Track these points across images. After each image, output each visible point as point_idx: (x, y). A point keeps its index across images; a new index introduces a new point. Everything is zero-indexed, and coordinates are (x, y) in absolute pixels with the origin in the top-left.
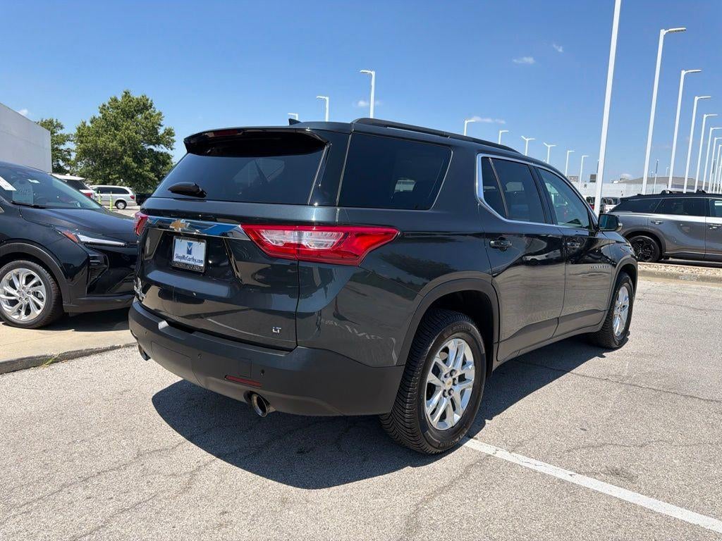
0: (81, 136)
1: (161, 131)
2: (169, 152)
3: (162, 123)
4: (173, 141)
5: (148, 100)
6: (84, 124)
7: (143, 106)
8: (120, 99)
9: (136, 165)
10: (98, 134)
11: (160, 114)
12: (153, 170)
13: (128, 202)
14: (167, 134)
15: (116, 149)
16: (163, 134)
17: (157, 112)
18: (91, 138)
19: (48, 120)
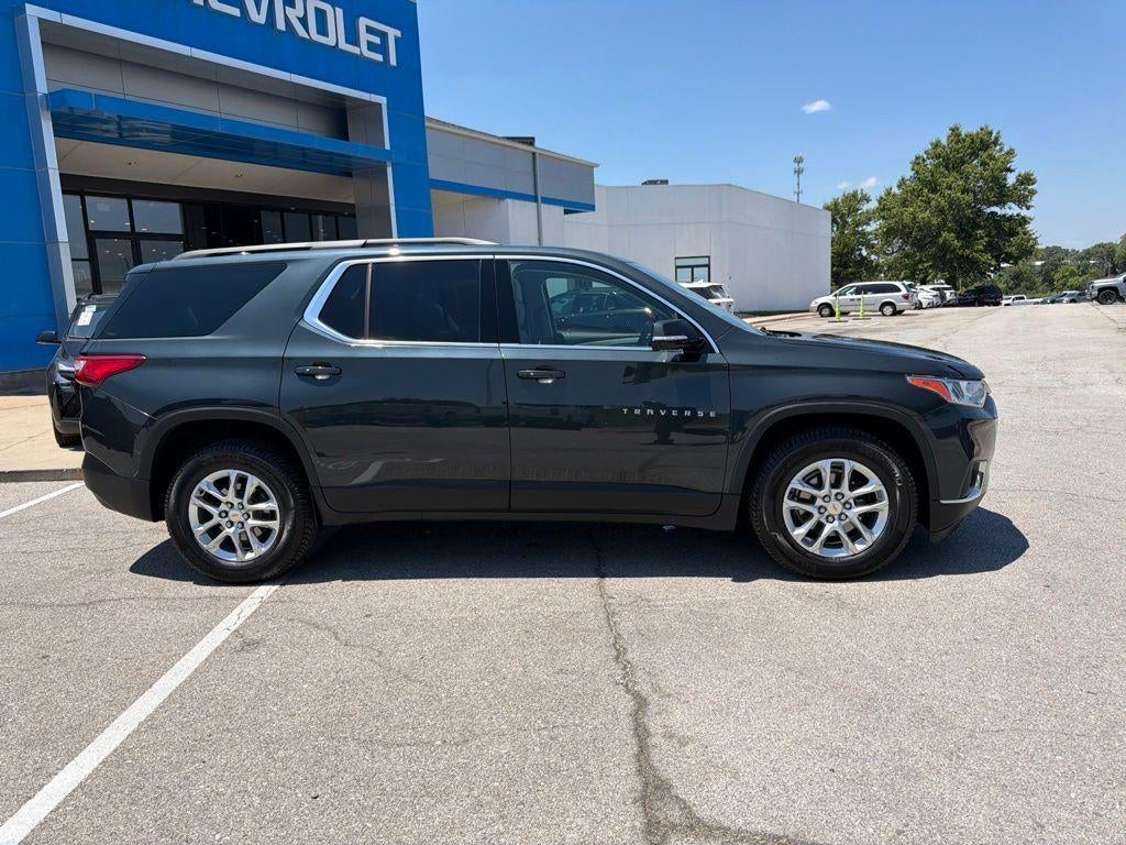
0: (883, 209)
1: (1011, 179)
2: (1024, 212)
3: (1012, 165)
4: (1033, 193)
5: (991, 133)
6: (888, 193)
7: (982, 144)
8: (944, 141)
9: (959, 245)
10: (904, 203)
11: (1011, 153)
12: (990, 248)
13: (898, 304)
14: (1022, 183)
15: (929, 222)
16: (1014, 185)
17: (1006, 149)
18: (894, 211)
19: (851, 192)
